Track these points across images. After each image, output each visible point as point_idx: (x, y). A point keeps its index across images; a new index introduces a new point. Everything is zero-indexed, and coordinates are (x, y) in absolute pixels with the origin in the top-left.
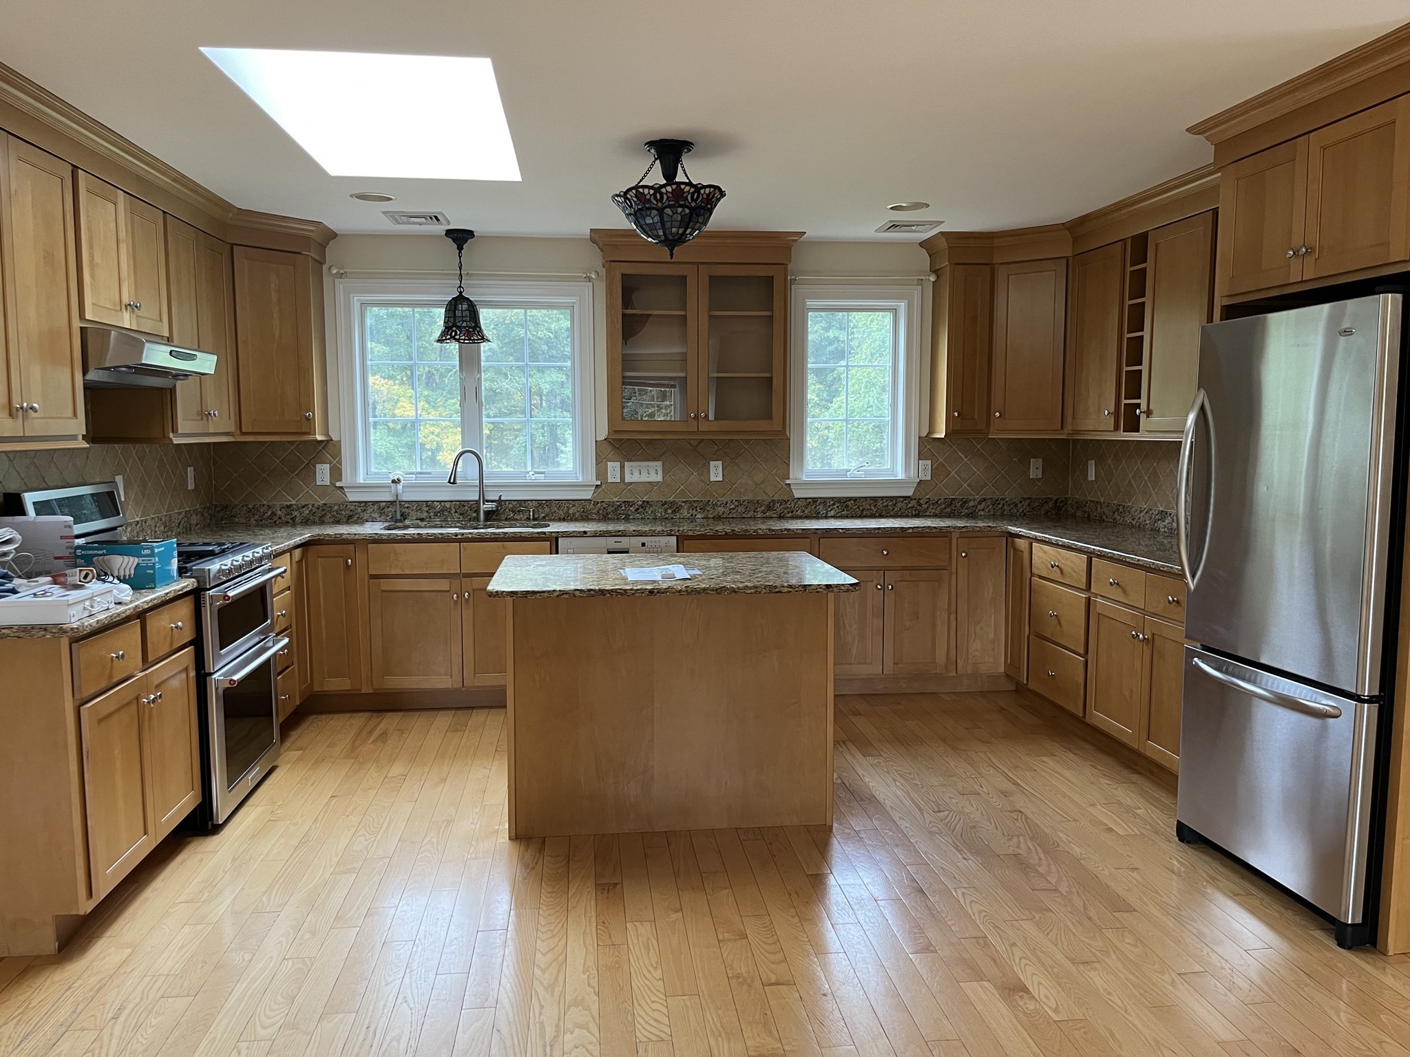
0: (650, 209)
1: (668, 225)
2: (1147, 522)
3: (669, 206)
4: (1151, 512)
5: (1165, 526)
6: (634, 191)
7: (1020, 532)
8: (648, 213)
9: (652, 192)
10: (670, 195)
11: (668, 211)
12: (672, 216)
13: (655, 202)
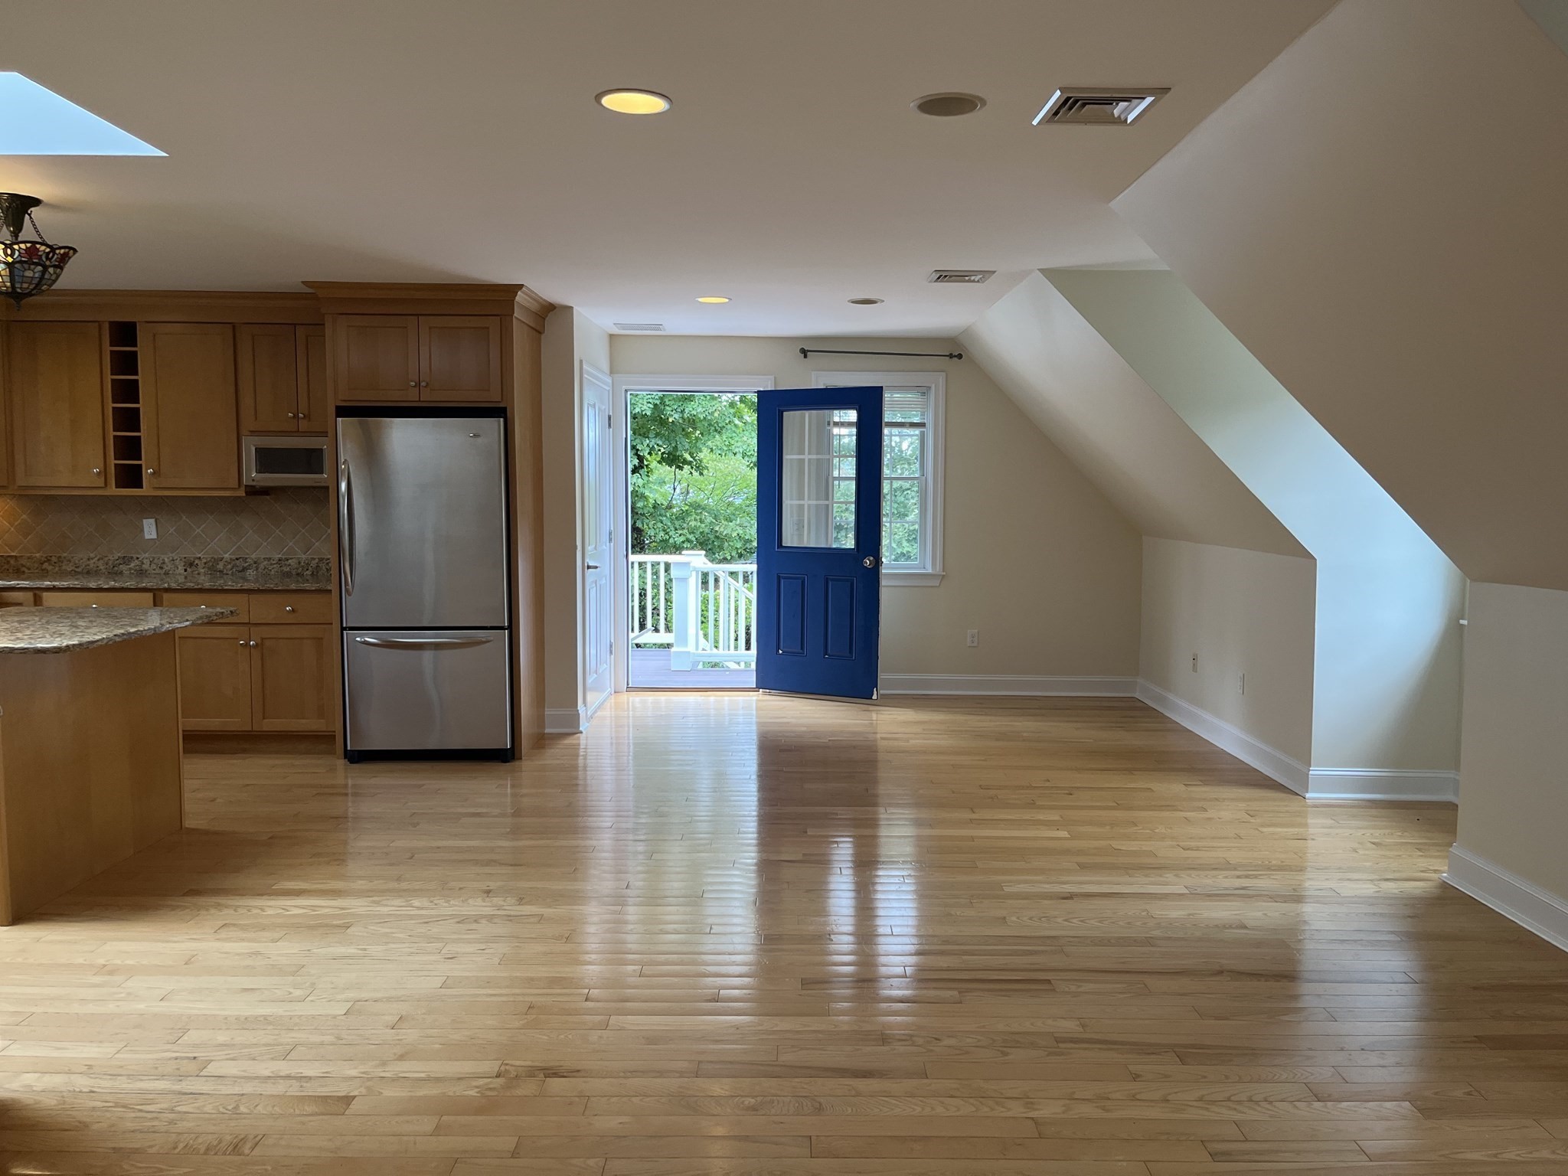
0: (37, 264)
1: (44, 282)
2: (102, 568)
3: (55, 266)
4: (107, 559)
5: (130, 569)
6: (29, 245)
7: (18, 584)
8: (32, 267)
9: (48, 250)
10: (59, 256)
11: (51, 270)
12: (52, 275)
13: (44, 259)
